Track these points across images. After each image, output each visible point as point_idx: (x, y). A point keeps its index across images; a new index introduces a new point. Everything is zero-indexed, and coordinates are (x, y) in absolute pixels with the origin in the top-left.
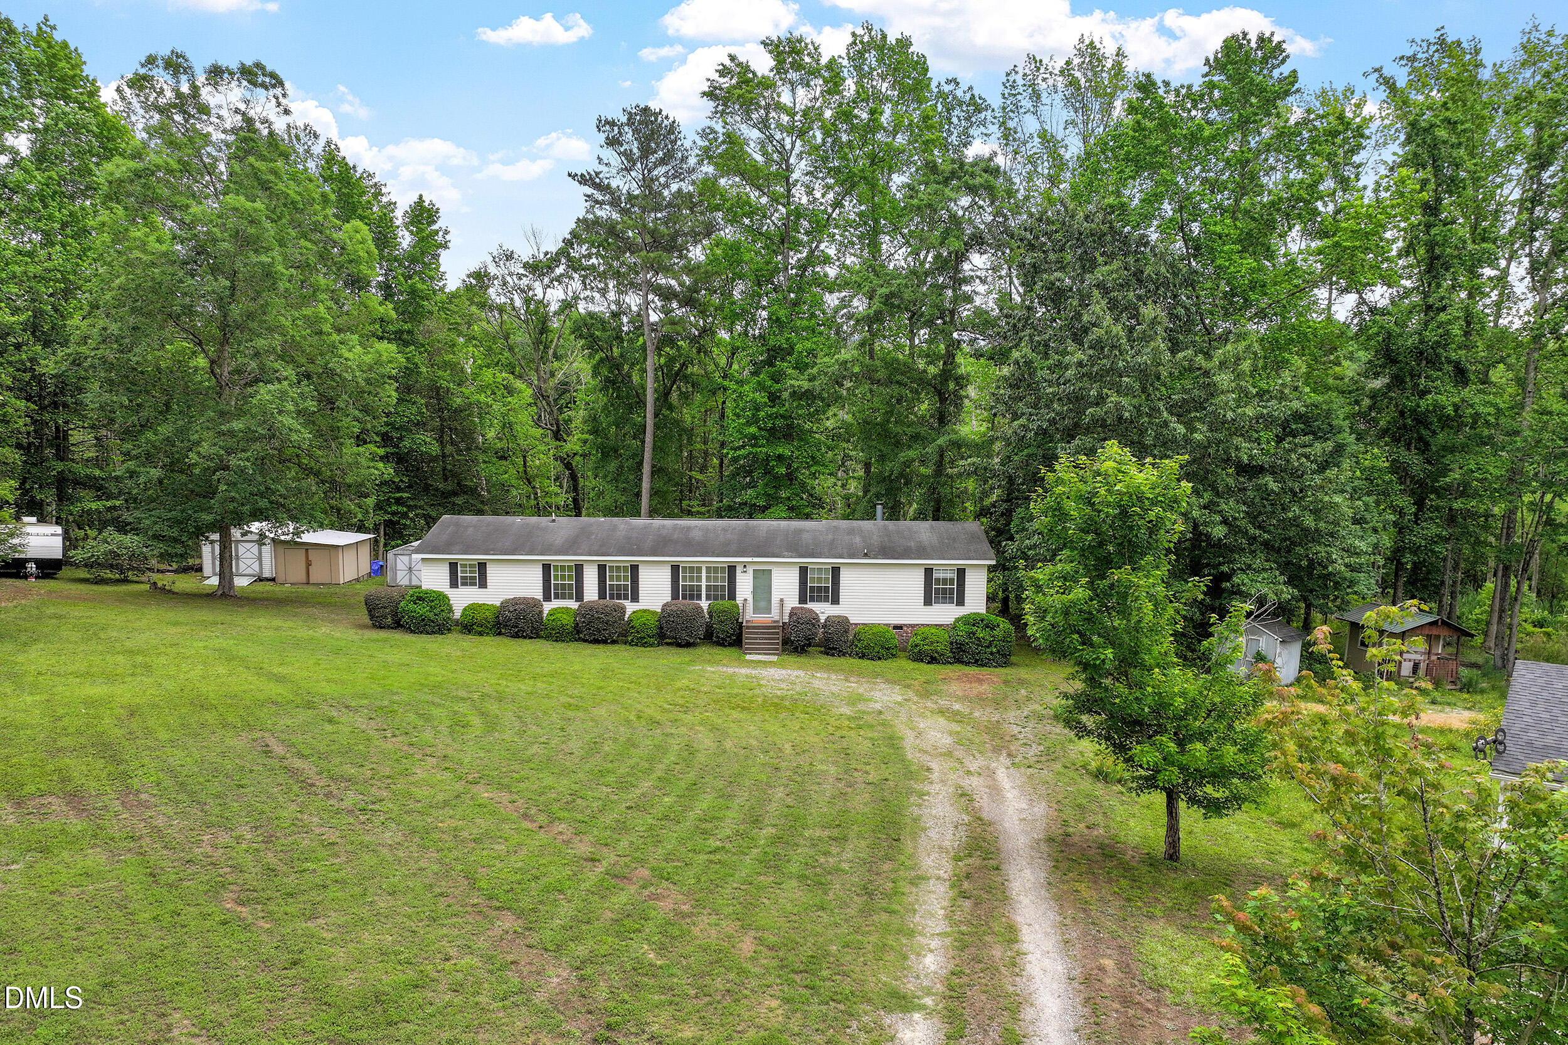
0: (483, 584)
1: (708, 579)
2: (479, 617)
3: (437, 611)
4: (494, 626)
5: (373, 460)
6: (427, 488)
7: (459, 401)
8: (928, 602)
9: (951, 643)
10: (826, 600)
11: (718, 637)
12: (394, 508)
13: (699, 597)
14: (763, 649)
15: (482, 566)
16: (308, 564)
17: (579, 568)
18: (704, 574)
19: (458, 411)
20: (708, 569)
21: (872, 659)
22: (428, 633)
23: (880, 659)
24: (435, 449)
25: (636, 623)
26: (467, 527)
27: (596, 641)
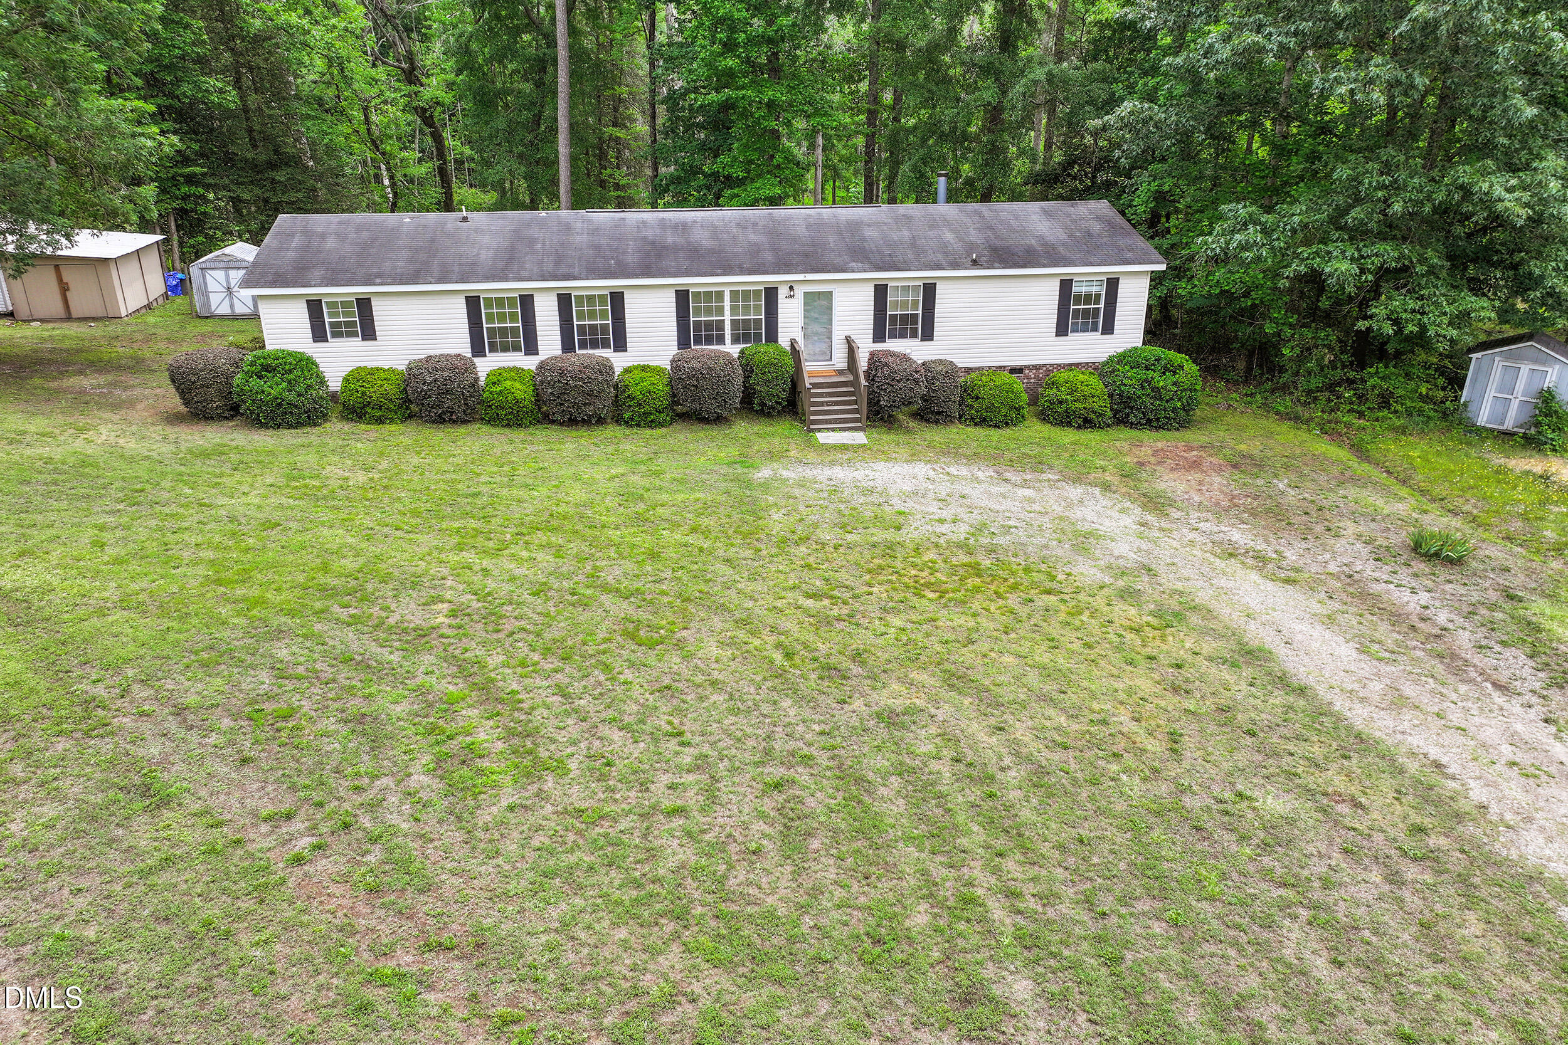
0: (369, 333)
1: (734, 310)
2: (375, 393)
3: (301, 388)
4: (400, 406)
5: (140, 123)
6: (229, 159)
7: (257, 23)
8: (1062, 330)
9: (1111, 396)
10: (914, 335)
11: (763, 404)
12: (185, 189)
13: (721, 340)
14: (836, 421)
15: (364, 304)
16: (64, 289)
17: (527, 301)
18: (727, 304)
19: (259, 40)
20: (735, 295)
21: (996, 426)
22: (290, 426)
23: (1007, 424)
24: (232, 98)
25: (634, 391)
26: (323, 235)
27: (572, 422)
